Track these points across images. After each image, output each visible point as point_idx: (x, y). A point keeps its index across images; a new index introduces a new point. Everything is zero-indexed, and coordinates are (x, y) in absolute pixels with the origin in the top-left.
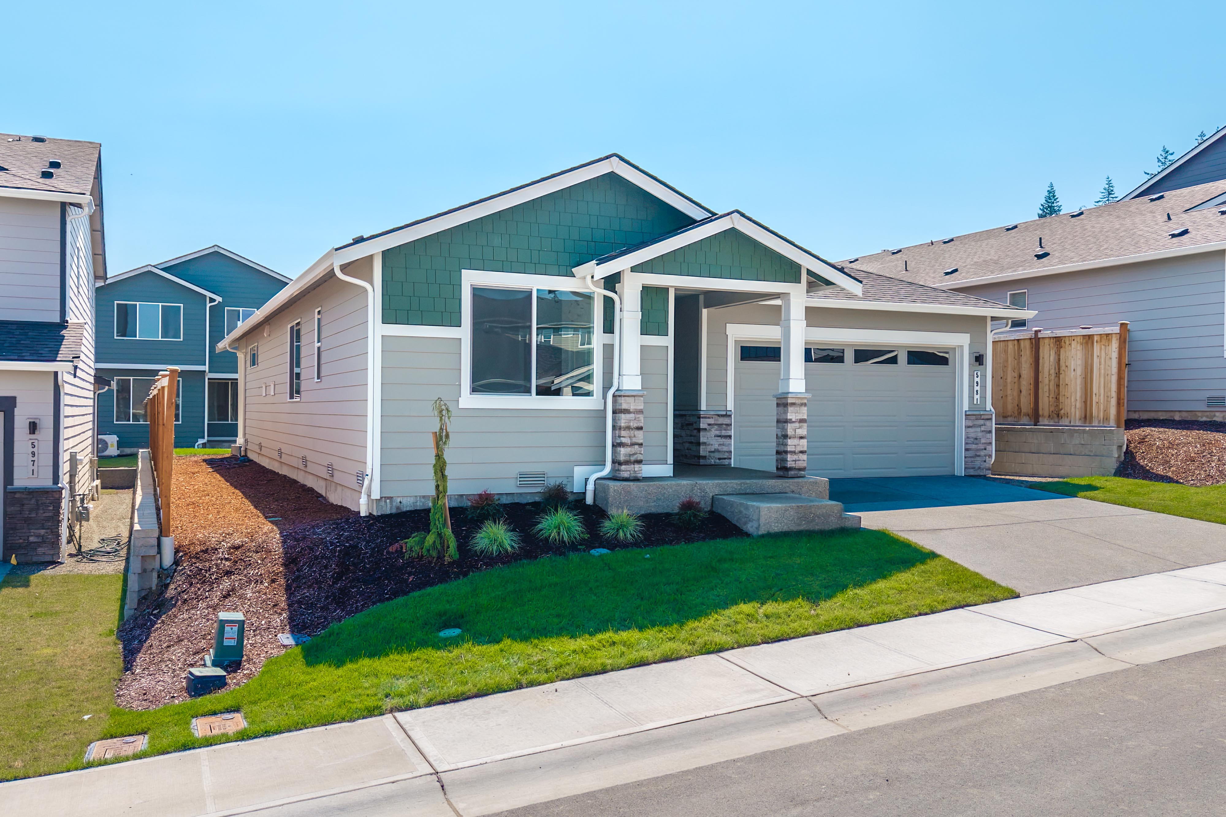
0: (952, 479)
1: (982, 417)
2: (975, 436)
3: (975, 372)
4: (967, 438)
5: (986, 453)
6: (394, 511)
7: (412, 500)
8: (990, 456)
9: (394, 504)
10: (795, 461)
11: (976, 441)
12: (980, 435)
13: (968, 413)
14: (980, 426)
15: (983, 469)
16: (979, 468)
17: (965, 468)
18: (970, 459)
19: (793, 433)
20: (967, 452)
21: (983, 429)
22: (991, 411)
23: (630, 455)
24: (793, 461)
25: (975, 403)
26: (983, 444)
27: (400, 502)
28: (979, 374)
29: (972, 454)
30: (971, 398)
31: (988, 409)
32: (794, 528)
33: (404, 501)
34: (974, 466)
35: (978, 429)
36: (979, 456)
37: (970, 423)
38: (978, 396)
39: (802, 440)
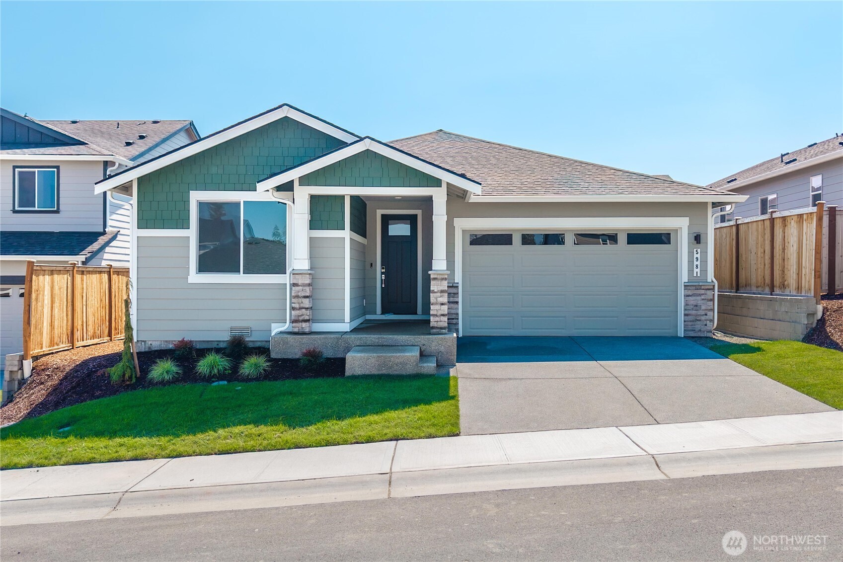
0: (676, 338)
1: (702, 287)
2: (695, 304)
3: (695, 250)
4: (686, 305)
5: (707, 318)
6: (147, 350)
7: (158, 343)
8: (712, 321)
9: (147, 345)
10: (437, 322)
11: (695, 307)
12: (700, 303)
13: (686, 284)
14: (700, 295)
15: (704, 332)
16: (700, 330)
17: (685, 330)
18: (690, 323)
19: (435, 301)
20: (686, 317)
21: (703, 297)
22: (712, 282)
23: (299, 316)
24: (435, 322)
25: (695, 275)
26: (703, 310)
27: (151, 344)
28: (699, 251)
29: (692, 318)
30: (691, 271)
31: (709, 280)
32: (375, 372)
33: (154, 344)
34: (694, 329)
35: (699, 298)
36: (700, 320)
37: (690, 293)
38: (698, 270)
39: (443, 306)
